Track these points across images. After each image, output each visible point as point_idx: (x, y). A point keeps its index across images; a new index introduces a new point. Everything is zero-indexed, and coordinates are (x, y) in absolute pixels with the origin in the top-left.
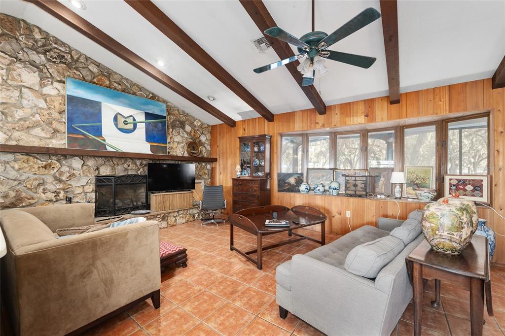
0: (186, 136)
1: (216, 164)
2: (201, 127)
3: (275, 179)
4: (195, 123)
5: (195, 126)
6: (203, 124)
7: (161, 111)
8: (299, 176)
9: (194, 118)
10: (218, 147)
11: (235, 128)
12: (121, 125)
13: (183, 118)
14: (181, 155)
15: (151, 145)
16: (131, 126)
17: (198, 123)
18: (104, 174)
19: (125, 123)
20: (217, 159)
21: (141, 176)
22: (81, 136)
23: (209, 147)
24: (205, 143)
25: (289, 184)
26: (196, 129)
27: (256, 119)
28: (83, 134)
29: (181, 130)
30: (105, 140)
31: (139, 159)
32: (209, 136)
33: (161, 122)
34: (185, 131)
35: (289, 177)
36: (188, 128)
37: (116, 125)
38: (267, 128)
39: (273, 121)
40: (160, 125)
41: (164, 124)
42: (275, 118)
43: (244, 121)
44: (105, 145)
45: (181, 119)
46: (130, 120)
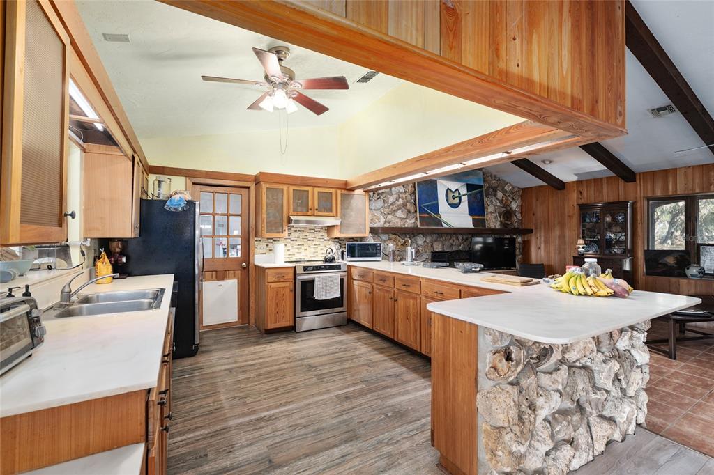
0: (499, 204)
1: (531, 236)
2: (512, 191)
3: (640, 258)
4: (506, 188)
5: (506, 192)
6: (513, 188)
7: (479, 180)
8: (683, 254)
9: (504, 181)
10: (534, 214)
11: (565, 191)
12: (451, 201)
13: (494, 183)
14: (493, 227)
15: (473, 219)
16: (457, 200)
17: (509, 187)
18: (437, 250)
19: (454, 198)
20: (532, 230)
21: (462, 251)
22: (427, 215)
23: (520, 215)
24: (515, 211)
25: (665, 265)
26: (507, 195)
27: (601, 179)
28: (428, 213)
29: (494, 198)
30: (441, 217)
31: (460, 234)
32: (519, 201)
33: (479, 192)
34: (497, 199)
35: (665, 257)
36: (500, 195)
37: (447, 200)
38: (623, 191)
39: (635, 181)
40: (479, 195)
41: (481, 193)
42: (638, 177)
43: (579, 182)
44: (441, 221)
45: (494, 185)
46: (456, 194)
